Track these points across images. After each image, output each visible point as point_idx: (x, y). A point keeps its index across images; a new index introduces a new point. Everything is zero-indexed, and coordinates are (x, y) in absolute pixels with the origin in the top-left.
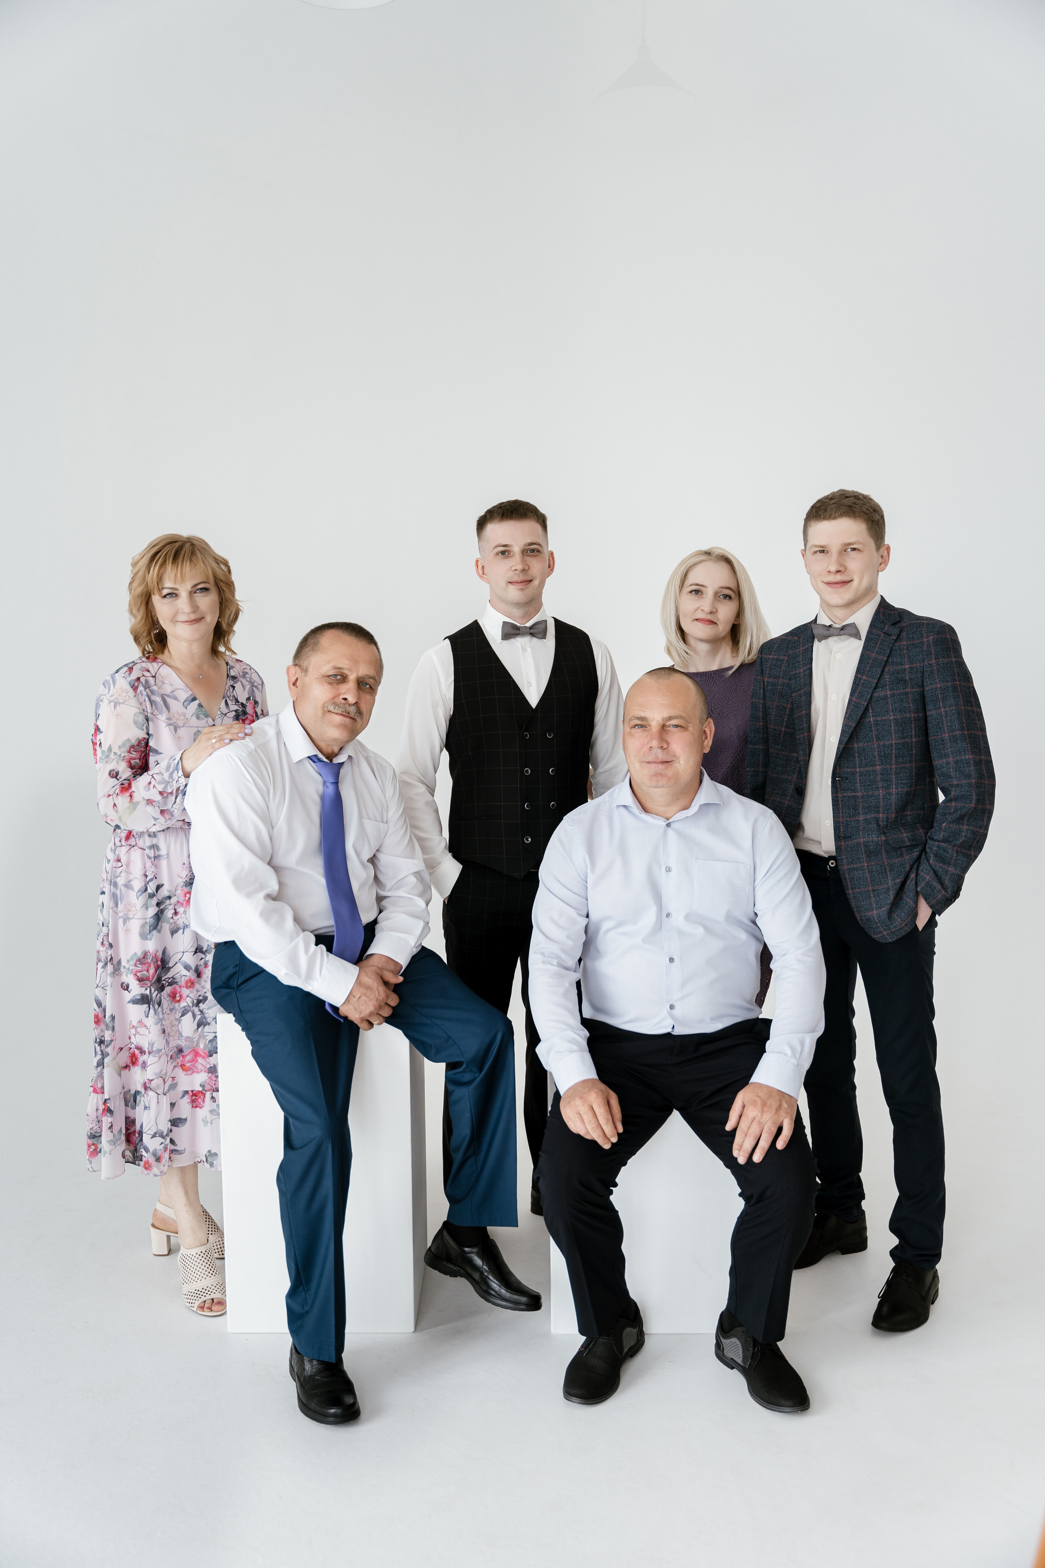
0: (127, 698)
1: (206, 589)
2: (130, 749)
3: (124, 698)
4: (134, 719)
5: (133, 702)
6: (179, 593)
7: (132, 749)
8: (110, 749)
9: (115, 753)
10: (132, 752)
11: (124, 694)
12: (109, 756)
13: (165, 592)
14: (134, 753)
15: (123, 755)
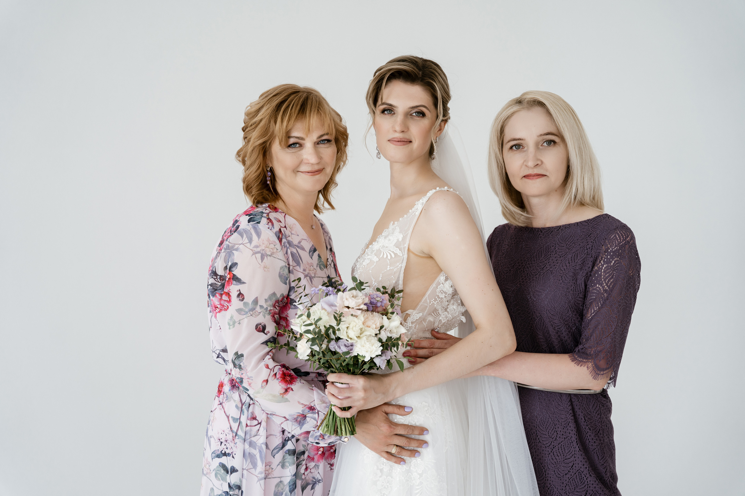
0: (275, 250)
1: (329, 141)
2: (275, 303)
3: (272, 250)
4: (280, 273)
5: (280, 255)
6: (304, 144)
7: (277, 304)
8: (256, 301)
9: (261, 307)
10: (276, 307)
11: (272, 246)
12: (254, 309)
13: (292, 141)
14: (278, 308)
15: (269, 309)
